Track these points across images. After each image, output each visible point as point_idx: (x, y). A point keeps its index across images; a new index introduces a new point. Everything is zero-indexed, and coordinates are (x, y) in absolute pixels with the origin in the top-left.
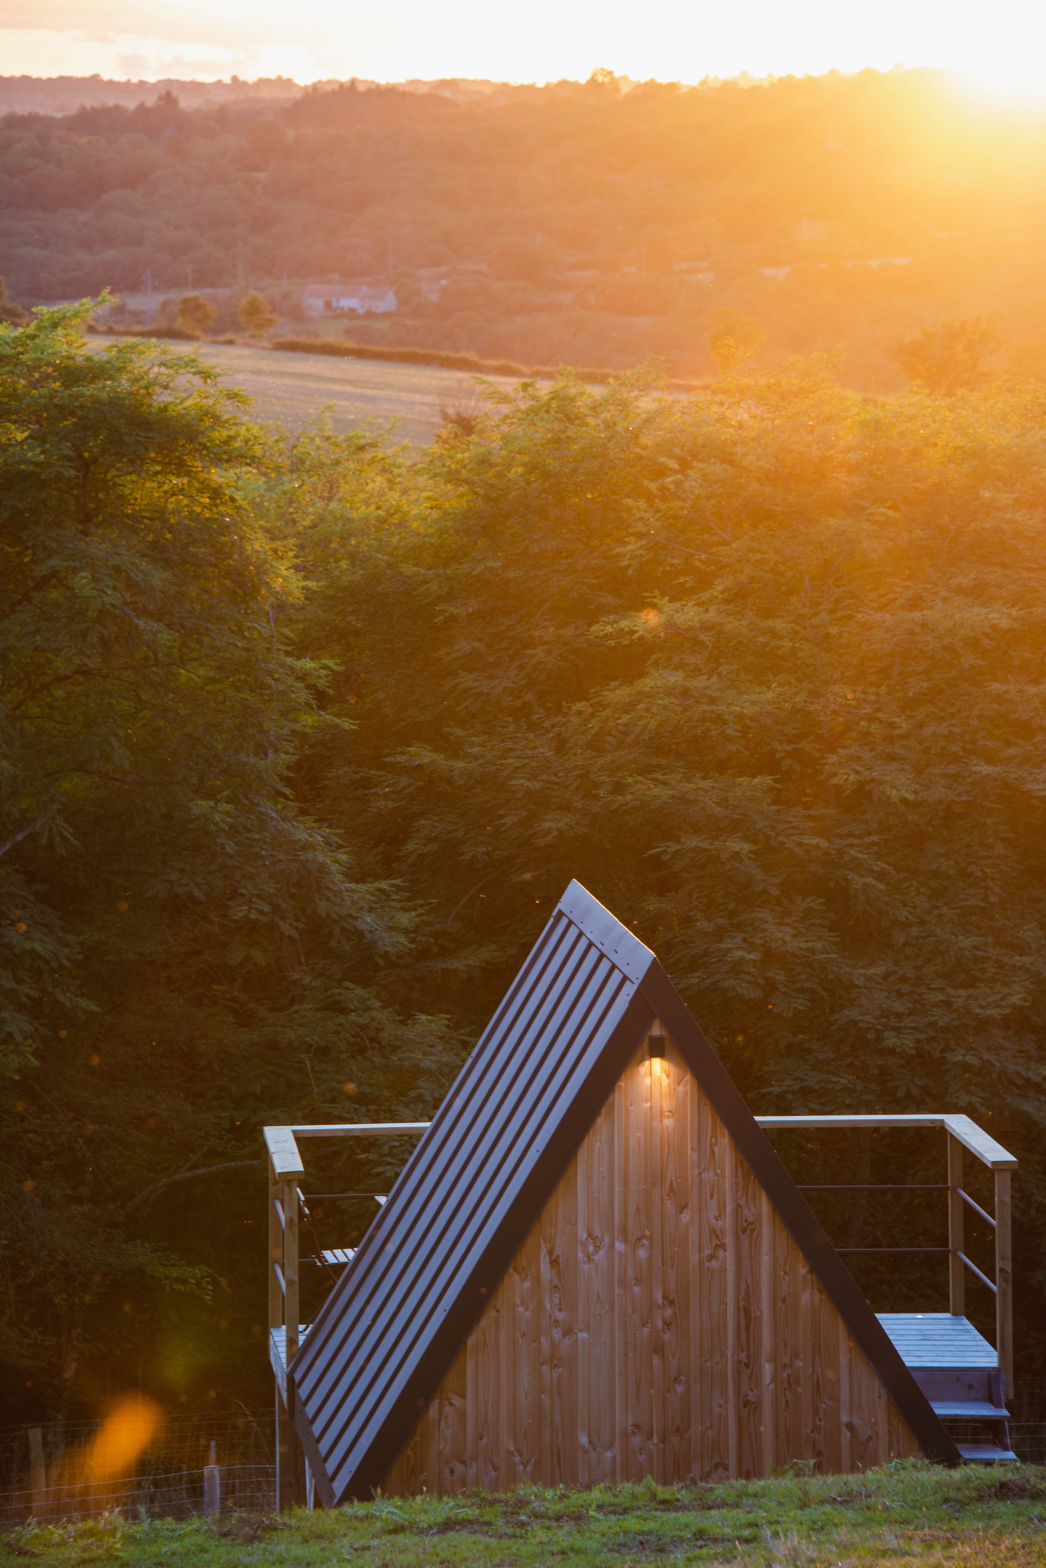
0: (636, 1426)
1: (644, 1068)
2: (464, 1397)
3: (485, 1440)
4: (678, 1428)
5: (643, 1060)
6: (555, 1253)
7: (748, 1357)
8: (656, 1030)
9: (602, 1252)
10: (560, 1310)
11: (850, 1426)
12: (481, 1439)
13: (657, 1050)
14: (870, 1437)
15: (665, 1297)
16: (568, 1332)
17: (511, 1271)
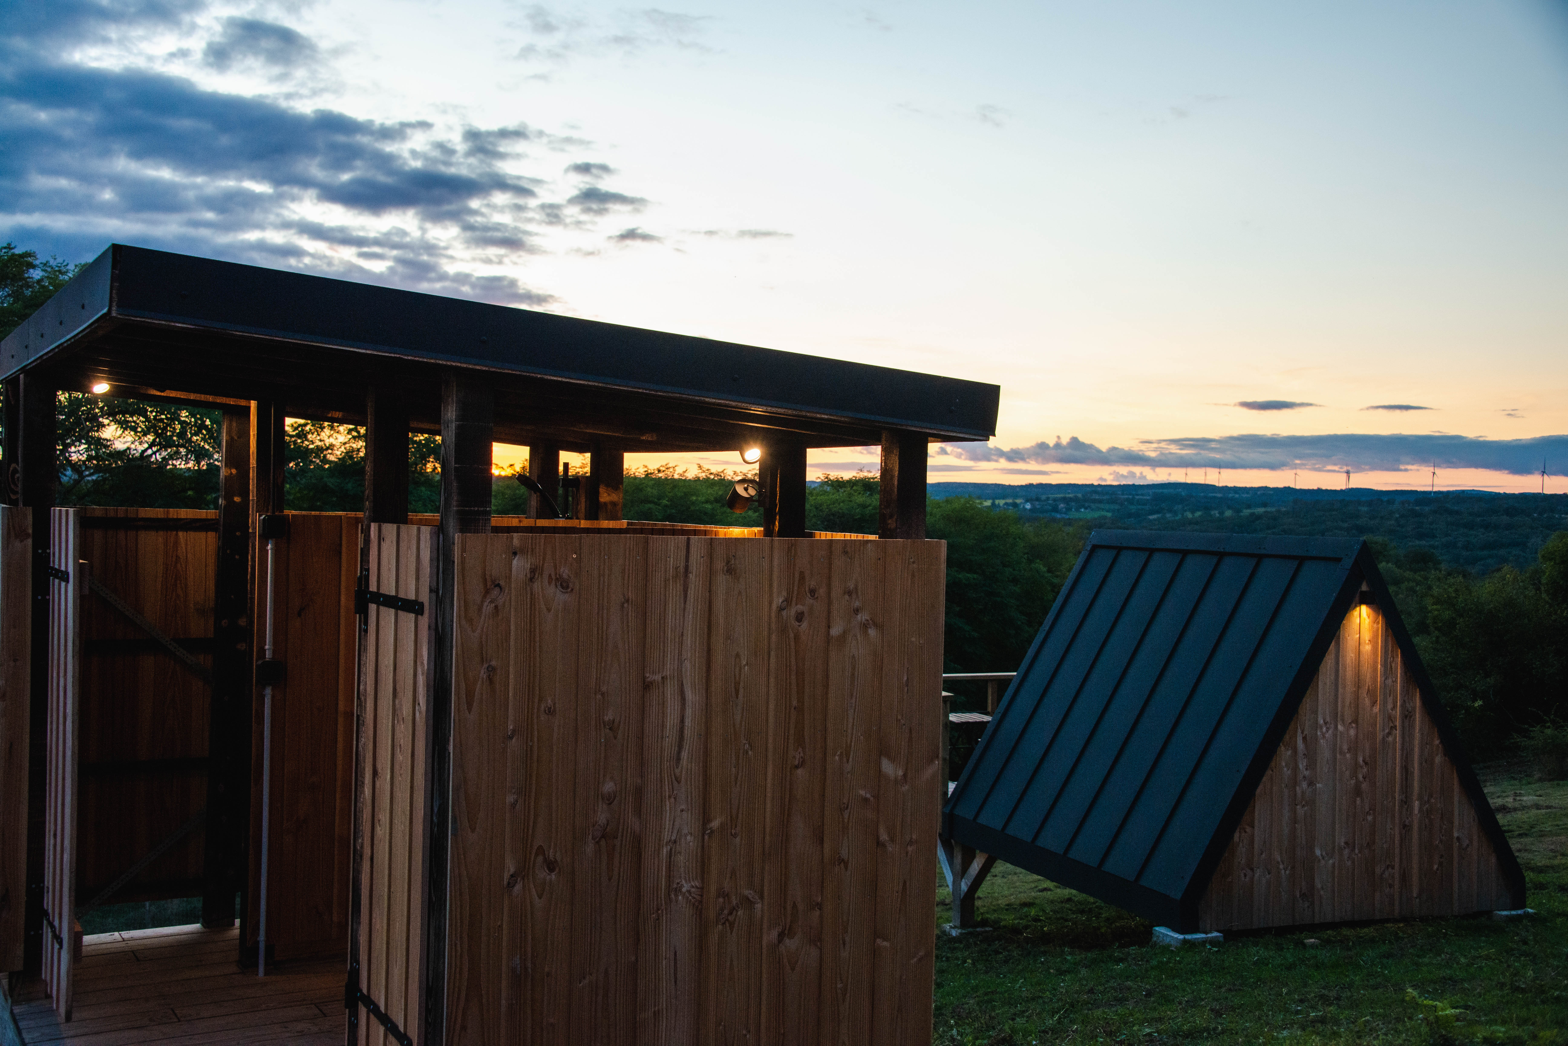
0: (1346, 843)
1: (1356, 613)
2: (1253, 827)
3: (1264, 855)
4: (1368, 843)
5: (1356, 606)
6: (1305, 733)
7: (1406, 797)
8: (1364, 588)
9: (1330, 732)
10: (1307, 769)
11: (1458, 838)
12: (1262, 854)
13: (1365, 600)
14: (1468, 845)
15: (1363, 761)
16: (1311, 784)
17: (1281, 744)
